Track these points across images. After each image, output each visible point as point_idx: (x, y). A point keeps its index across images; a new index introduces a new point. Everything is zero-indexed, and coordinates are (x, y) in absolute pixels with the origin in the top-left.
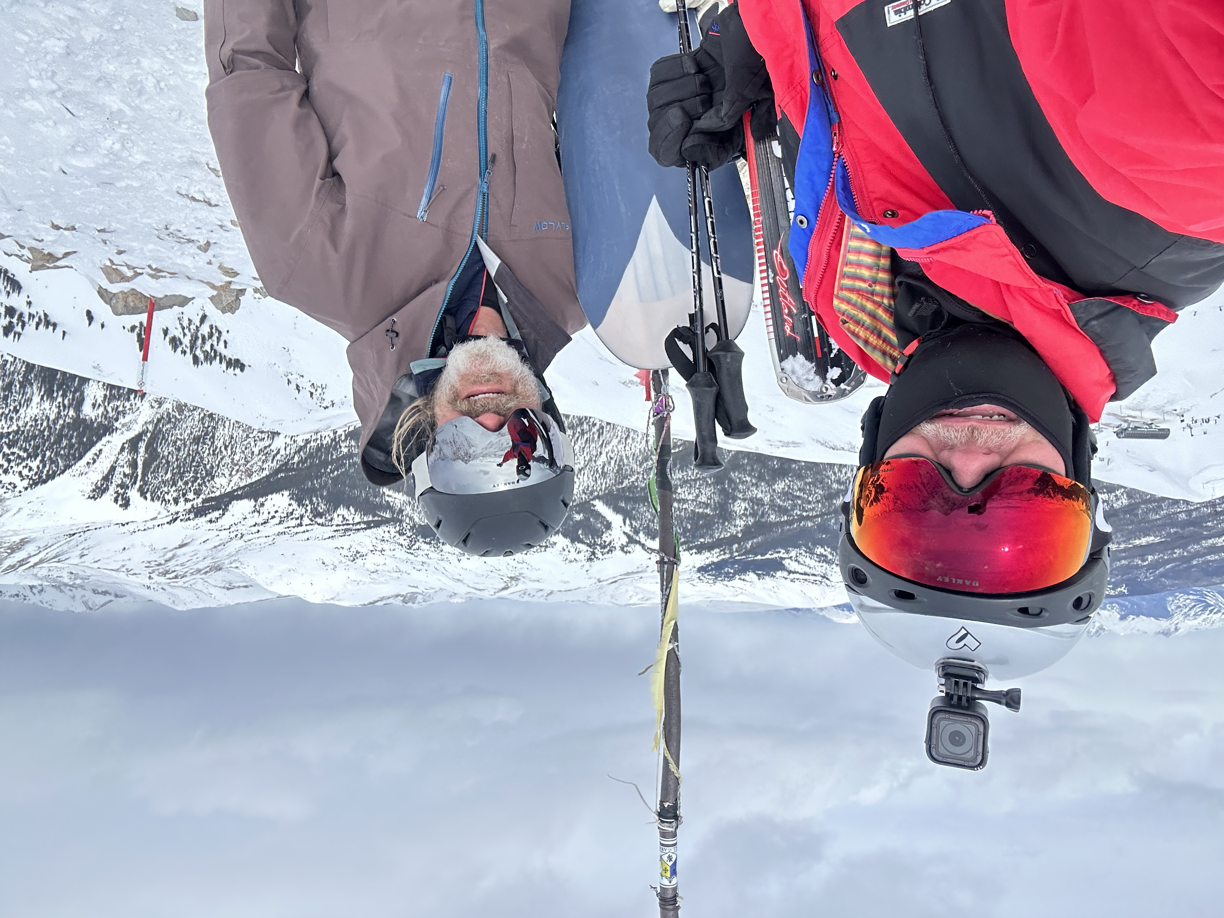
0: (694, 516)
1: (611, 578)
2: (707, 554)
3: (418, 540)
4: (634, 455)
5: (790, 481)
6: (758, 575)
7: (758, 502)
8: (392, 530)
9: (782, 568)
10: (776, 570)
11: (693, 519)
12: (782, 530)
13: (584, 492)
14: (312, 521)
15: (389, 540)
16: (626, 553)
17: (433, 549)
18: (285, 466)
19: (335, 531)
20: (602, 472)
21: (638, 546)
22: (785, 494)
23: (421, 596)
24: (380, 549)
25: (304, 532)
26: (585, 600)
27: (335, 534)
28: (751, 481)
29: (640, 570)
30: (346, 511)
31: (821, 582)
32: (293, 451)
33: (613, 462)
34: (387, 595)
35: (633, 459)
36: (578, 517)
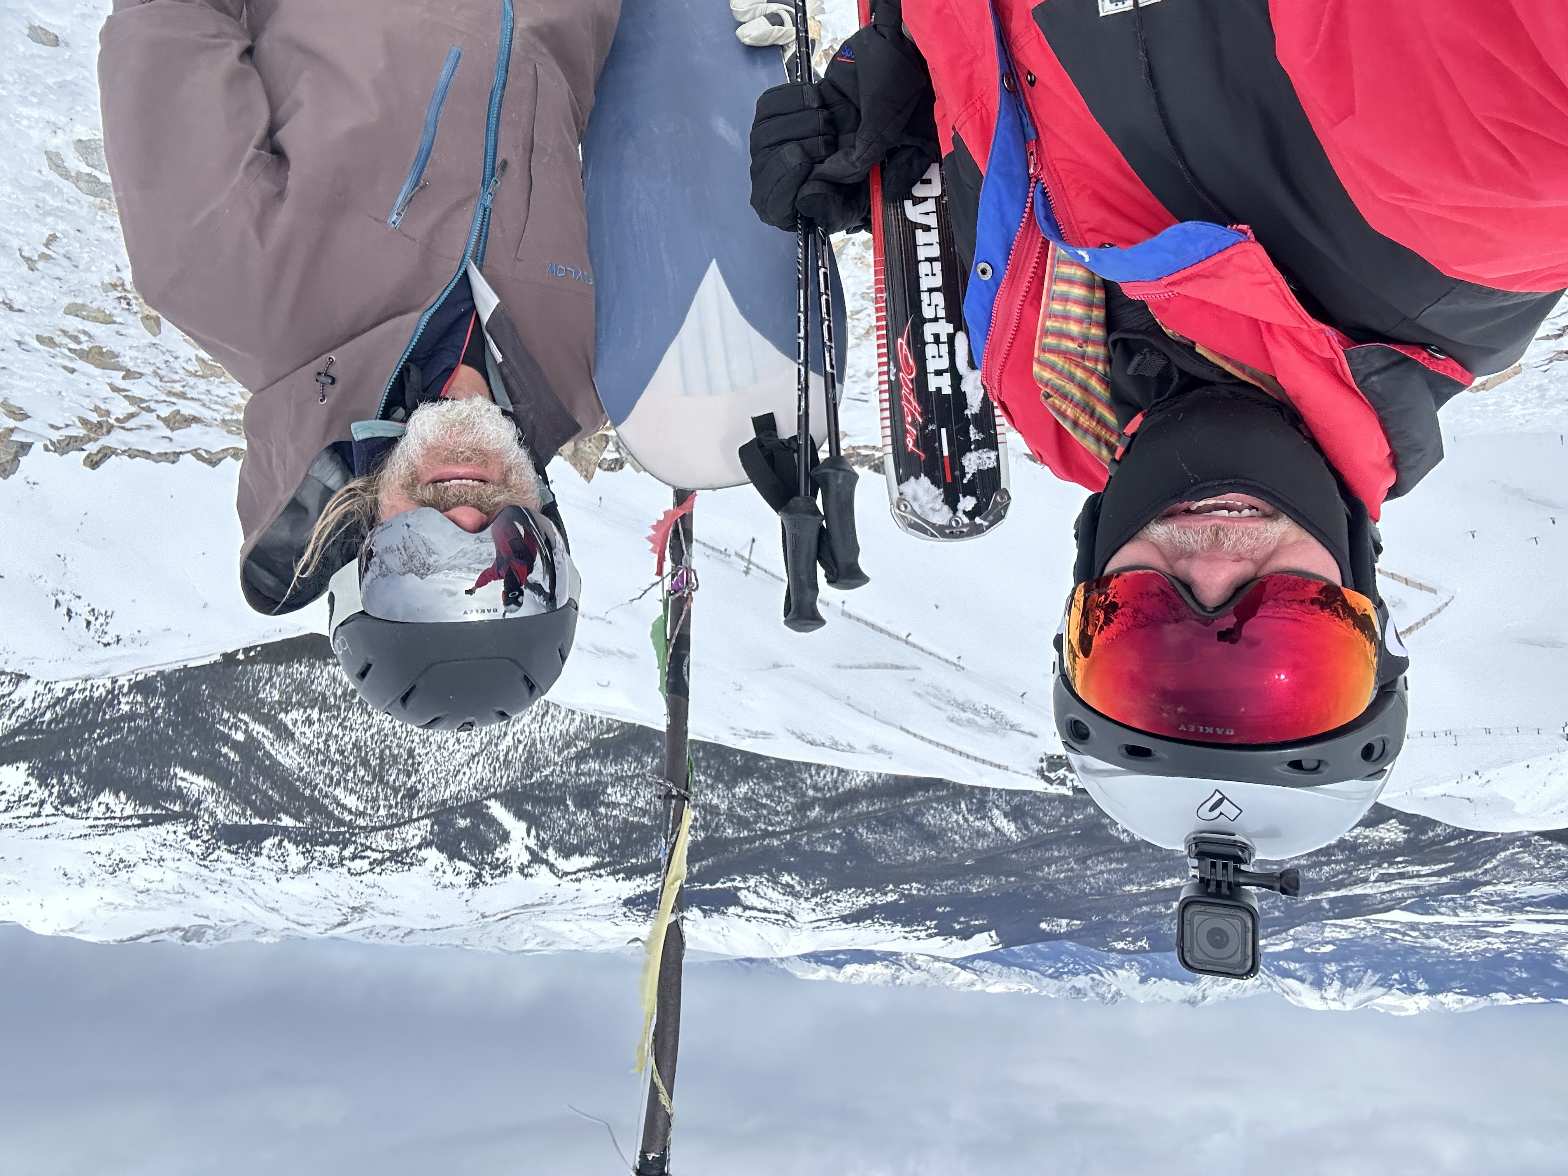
0: (626, 827)
1: (501, 912)
2: (639, 881)
3: (219, 848)
4: (552, 738)
5: (755, 784)
6: (704, 911)
7: (712, 810)
8: (181, 830)
9: (737, 902)
10: (728, 905)
11: (624, 831)
12: (740, 850)
13: (475, 788)
14: (57, 809)
15: (174, 844)
16: (526, 876)
17: (240, 861)
18: (29, 726)
19: (91, 827)
20: (504, 761)
21: (544, 867)
22: (749, 801)
23: (211, 931)
24: (157, 857)
25: (42, 825)
26: (459, 943)
27: (90, 831)
28: (706, 781)
29: (544, 901)
30: (112, 797)
31: (784, 922)
32: (44, 704)
33: (521, 747)
34: (159, 927)
35: (549, 745)
36: (462, 823)
